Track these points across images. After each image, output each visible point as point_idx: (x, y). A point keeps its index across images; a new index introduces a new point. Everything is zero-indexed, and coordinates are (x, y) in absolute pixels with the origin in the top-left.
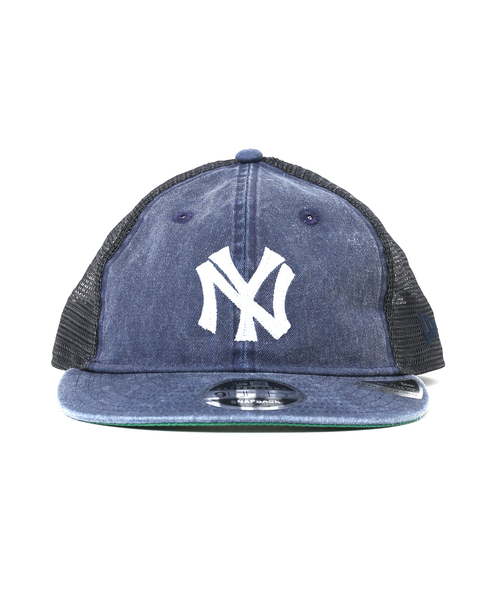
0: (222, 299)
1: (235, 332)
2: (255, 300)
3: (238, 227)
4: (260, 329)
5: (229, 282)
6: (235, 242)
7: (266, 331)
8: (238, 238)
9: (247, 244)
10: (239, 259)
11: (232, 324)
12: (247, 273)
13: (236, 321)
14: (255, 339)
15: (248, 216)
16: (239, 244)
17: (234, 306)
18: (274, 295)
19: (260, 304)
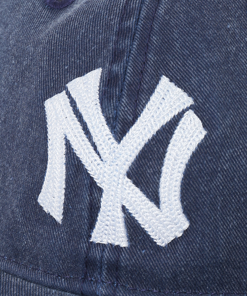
0: (74, 165)
1: (92, 226)
2: (129, 175)
3: (122, 33)
4: (133, 226)
5: (90, 138)
6: (112, 63)
7: (143, 232)
8: (117, 56)
9: (130, 69)
10: (110, 98)
11: (85, 214)
12: (119, 127)
13: (94, 209)
14: (124, 243)
15: (143, 14)
16: (115, 68)
17: (92, 183)
18: (164, 169)
19: (137, 184)
